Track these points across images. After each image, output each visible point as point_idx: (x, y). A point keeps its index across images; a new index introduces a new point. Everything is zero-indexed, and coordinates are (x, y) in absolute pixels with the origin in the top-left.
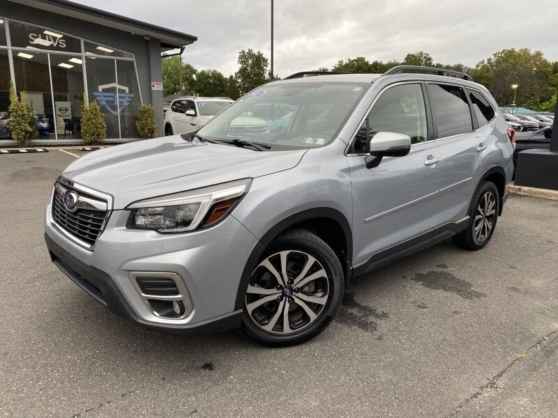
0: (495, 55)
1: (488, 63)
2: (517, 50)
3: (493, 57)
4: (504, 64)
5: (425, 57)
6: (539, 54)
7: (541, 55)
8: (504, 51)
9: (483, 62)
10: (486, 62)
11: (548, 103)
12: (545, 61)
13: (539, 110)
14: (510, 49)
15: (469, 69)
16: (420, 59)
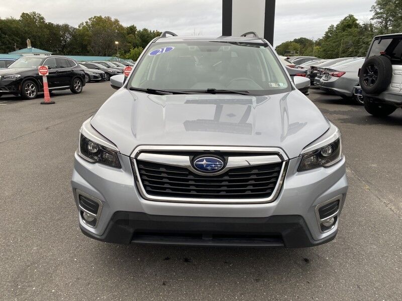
0: (89, 19)
1: (86, 25)
2: (103, 17)
3: (88, 21)
4: (97, 27)
5: (38, 17)
6: (117, 21)
7: (118, 21)
8: (95, 17)
9: (82, 24)
10: (85, 24)
11: (129, 54)
12: (121, 26)
13: (125, 58)
14: (99, 16)
15: (75, 29)
16: (34, 18)
